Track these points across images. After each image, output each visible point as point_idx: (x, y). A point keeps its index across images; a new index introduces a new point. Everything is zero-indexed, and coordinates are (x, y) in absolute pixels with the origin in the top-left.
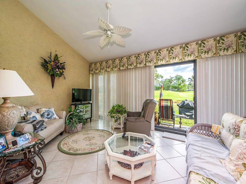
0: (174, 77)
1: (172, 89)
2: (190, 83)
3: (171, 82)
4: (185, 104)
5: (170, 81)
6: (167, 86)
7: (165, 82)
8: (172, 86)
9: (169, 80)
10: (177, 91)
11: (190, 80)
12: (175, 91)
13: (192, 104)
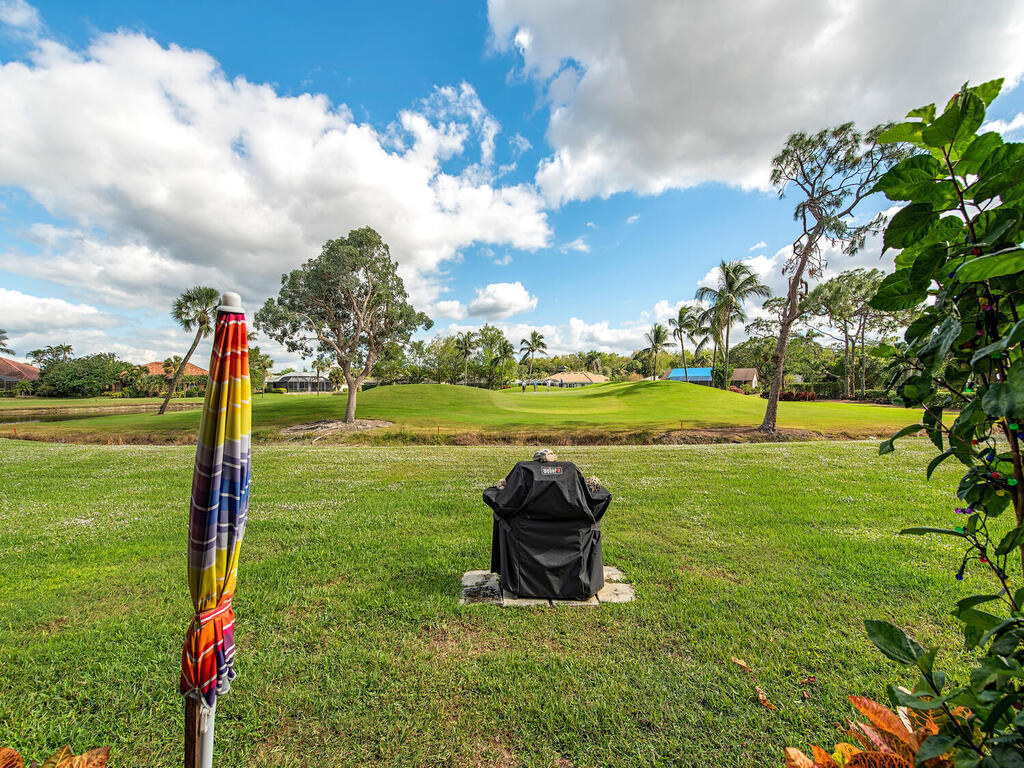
0: (477, 331)
1: (468, 378)
2: (526, 356)
3: (468, 353)
4: (534, 492)
5: (464, 345)
6: (452, 366)
7: (444, 350)
8: (469, 368)
9: (458, 341)
10: (487, 387)
11: (525, 346)
12: (480, 386)
13: (574, 485)
